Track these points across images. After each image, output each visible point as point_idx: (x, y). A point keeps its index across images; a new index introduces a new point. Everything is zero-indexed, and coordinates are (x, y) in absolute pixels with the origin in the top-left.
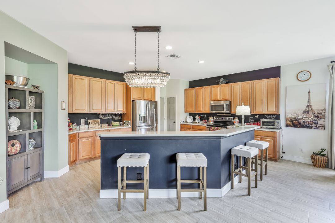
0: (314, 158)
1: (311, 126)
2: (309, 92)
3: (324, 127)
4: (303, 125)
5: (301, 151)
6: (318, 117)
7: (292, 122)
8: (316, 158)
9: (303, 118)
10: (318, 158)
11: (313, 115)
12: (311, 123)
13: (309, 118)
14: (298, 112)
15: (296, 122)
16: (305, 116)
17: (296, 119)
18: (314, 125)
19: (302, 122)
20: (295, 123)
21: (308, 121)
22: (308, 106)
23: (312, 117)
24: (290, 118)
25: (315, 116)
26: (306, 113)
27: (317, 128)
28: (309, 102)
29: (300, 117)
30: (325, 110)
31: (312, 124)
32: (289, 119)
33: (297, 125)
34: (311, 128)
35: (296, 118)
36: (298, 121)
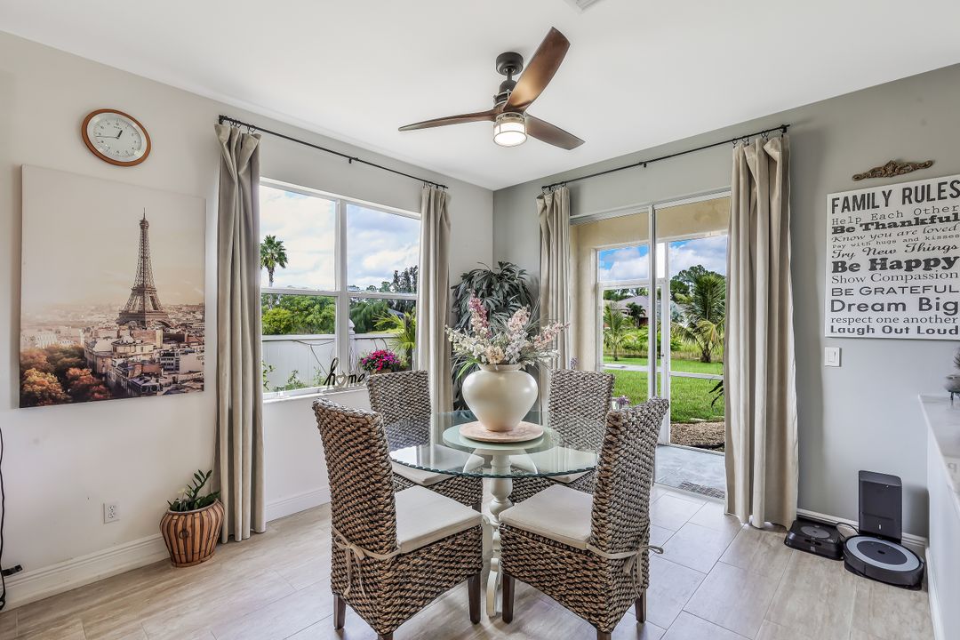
0: (184, 530)
1: (153, 382)
2: (144, 225)
3: (201, 381)
4: (118, 383)
5: (109, 513)
6: (178, 339)
7: (61, 373)
8: (193, 526)
9: (121, 349)
10: (197, 522)
11: (159, 333)
12: (153, 368)
13: (148, 349)
14: (95, 318)
15: (85, 375)
16: (127, 338)
17: (81, 357)
18: (166, 378)
19: (112, 367)
20: (76, 378)
21: (143, 363)
22: (140, 290)
23: (158, 342)
24: (50, 351)
25: (168, 338)
26: (133, 323)
27: (177, 388)
28: (144, 269)
29: (102, 346)
30: (202, 308)
31: (157, 376)
32: (43, 359)
33: (88, 387)
34: (151, 391)
35: (80, 353)
36: (93, 366)
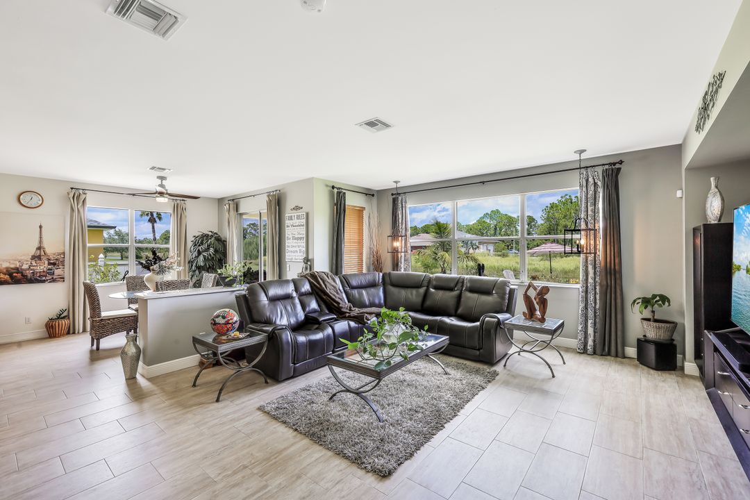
0: (52, 325)
1: (44, 278)
2: (41, 227)
3: (64, 278)
4: (31, 278)
5: (28, 321)
6: (54, 264)
7: (11, 275)
8: (55, 325)
9: (32, 268)
10: (57, 324)
11: (46, 262)
12: (44, 274)
13: (42, 267)
14: (22, 258)
15: (19, 275)
16: (34, 264)
17: (17, 270)
18: (49, 277)
19: (29, 273)
20: (16, 276)
21: (40, 272)
22: (39, 248)
23: (46, 265)
24: (7, 268)
25: (50, 264)
26: (36, 259)
27: (53, 280)
28: (41, 242)
29: (25, 267)
30: (64, 253)
31: (46, 276)
32: (5, 271)
33: (20, 279)
34: (44, 281)
35: (17, 269)
36: (22, 273)
